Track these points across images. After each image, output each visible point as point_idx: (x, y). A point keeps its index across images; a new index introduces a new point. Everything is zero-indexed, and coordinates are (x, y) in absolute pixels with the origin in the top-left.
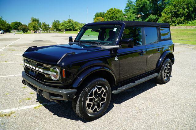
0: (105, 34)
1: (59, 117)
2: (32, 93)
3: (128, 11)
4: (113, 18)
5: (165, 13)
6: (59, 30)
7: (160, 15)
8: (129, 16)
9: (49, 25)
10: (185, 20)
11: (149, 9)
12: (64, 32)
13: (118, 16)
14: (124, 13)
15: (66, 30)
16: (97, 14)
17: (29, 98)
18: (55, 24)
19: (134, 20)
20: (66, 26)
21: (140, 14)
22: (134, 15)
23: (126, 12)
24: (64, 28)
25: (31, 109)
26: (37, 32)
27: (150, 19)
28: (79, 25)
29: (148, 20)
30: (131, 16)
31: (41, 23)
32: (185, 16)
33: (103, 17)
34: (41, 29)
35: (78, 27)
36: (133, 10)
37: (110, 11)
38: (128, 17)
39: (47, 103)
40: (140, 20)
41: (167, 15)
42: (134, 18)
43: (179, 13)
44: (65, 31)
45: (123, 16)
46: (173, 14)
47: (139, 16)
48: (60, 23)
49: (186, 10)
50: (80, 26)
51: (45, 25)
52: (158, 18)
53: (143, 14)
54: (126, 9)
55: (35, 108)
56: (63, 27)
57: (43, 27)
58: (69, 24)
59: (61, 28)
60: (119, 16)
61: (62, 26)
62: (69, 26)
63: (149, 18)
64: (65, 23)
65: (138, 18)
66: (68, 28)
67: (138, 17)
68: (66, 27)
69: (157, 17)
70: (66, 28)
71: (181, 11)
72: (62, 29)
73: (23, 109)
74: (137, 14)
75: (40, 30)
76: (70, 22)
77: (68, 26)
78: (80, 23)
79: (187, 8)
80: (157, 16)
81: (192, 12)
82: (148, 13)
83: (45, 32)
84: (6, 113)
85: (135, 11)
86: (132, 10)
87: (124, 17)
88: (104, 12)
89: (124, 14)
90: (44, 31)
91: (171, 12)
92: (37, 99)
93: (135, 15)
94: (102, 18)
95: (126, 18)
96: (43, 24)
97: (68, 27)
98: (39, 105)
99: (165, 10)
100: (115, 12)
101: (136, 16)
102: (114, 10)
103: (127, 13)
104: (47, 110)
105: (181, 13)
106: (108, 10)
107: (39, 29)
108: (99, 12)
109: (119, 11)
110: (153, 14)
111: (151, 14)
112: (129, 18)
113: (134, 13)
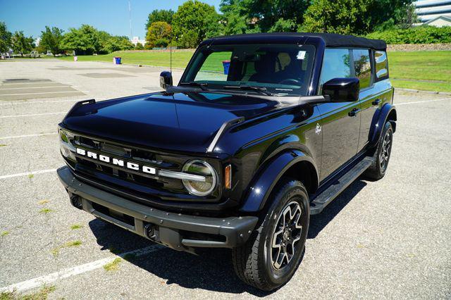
0: (277, 64)
1: (186, 289)
2: (77, 227)
3: (228, 9)
4: (194, 25)
5: (313, 16)
6: (59, 52)
7: (301, 21)
8: (231, 21)
9: (33, 40)
10: (353, 32)
11: (276, 6)
12: (76, 58)
13: (205, 21)
14: (220, 13)
15: (79, 53)
16: (155, 13)
17: (75, 241)
18: (50, 36)
19: (244, 30)
20: (78, 42)
21: (256, 16)
22: (243, 18)
23: (224, 11)
24: (74, 47)
25: (96, 272)
26: (3, 57)
27: (280, 28)
28: (110, 40)
29: (274, 30)
30: (235, 21)
31: (11, 34)
32: (351, 25)
33: (169, 23)
34: (11, 50)
35: (110, 46)
36: (240, 8)
37: (187, 9)
38: (230, 23)
39: (132, 252)
40: (257, 30)
41: (317, 20)
42: (245, 26)
43: (339, 17)
44: (76, 55)
45: (218, 21)
46: (329, 19)
47: (254, 20)
48: (62, 34)
49: (354, 10)
50: (114, 43)
51: (22, 39)
52: (296, 27)
53: (263, 17)
54: (224, 5)
55: (107, 268)
56: (70, 44)
57: (18, 45)
58: (85, 38)
59: (66, 47)
60: (209, 20)
61: (68, 41)
62: (86, 43)
63: (276, 27)
64: (76, 35)
65: (252, 27)
66: (84, 48)
67: (253, 23)
68: (79, 45)
69: (293, 24)
70: (79, 47)
71: (345, 12)
72: (67, 49)
73: (74, 273)
74: (251, 17)
75: (10, 53)
76: (88, 31)
77: (82, 43)
78: (114, 36)
79: (357, 6)
80: (294, 21)
81: (366, 15)
82: (273, 14)
83: (23, 57)
84: (31, 293)
85: (245, 9)
86: (238, 7)
87: (220, 22)
88: (170, 10)
89: (219, 16)
90: (20, 55)
91: (324, 14)
92: (99, 242)
93: (246, 18)
94: (166, 23)
95: (225, 25)
96: (18, 36)
97: (83, 46)
98: (114, 259)
99: (311, 9)
100: (197, 10)
101: (248, 21)
102: (197, 7)
103: (227, 12)
104: (144, 271)
105: (343, 18)
106: (182, 5)
107: (7, 50)
108: (159, 10)
109: (207, 9)
110: (285, 19)
111: (280, 17)
112: (232, 25)
113: (242, 13)
